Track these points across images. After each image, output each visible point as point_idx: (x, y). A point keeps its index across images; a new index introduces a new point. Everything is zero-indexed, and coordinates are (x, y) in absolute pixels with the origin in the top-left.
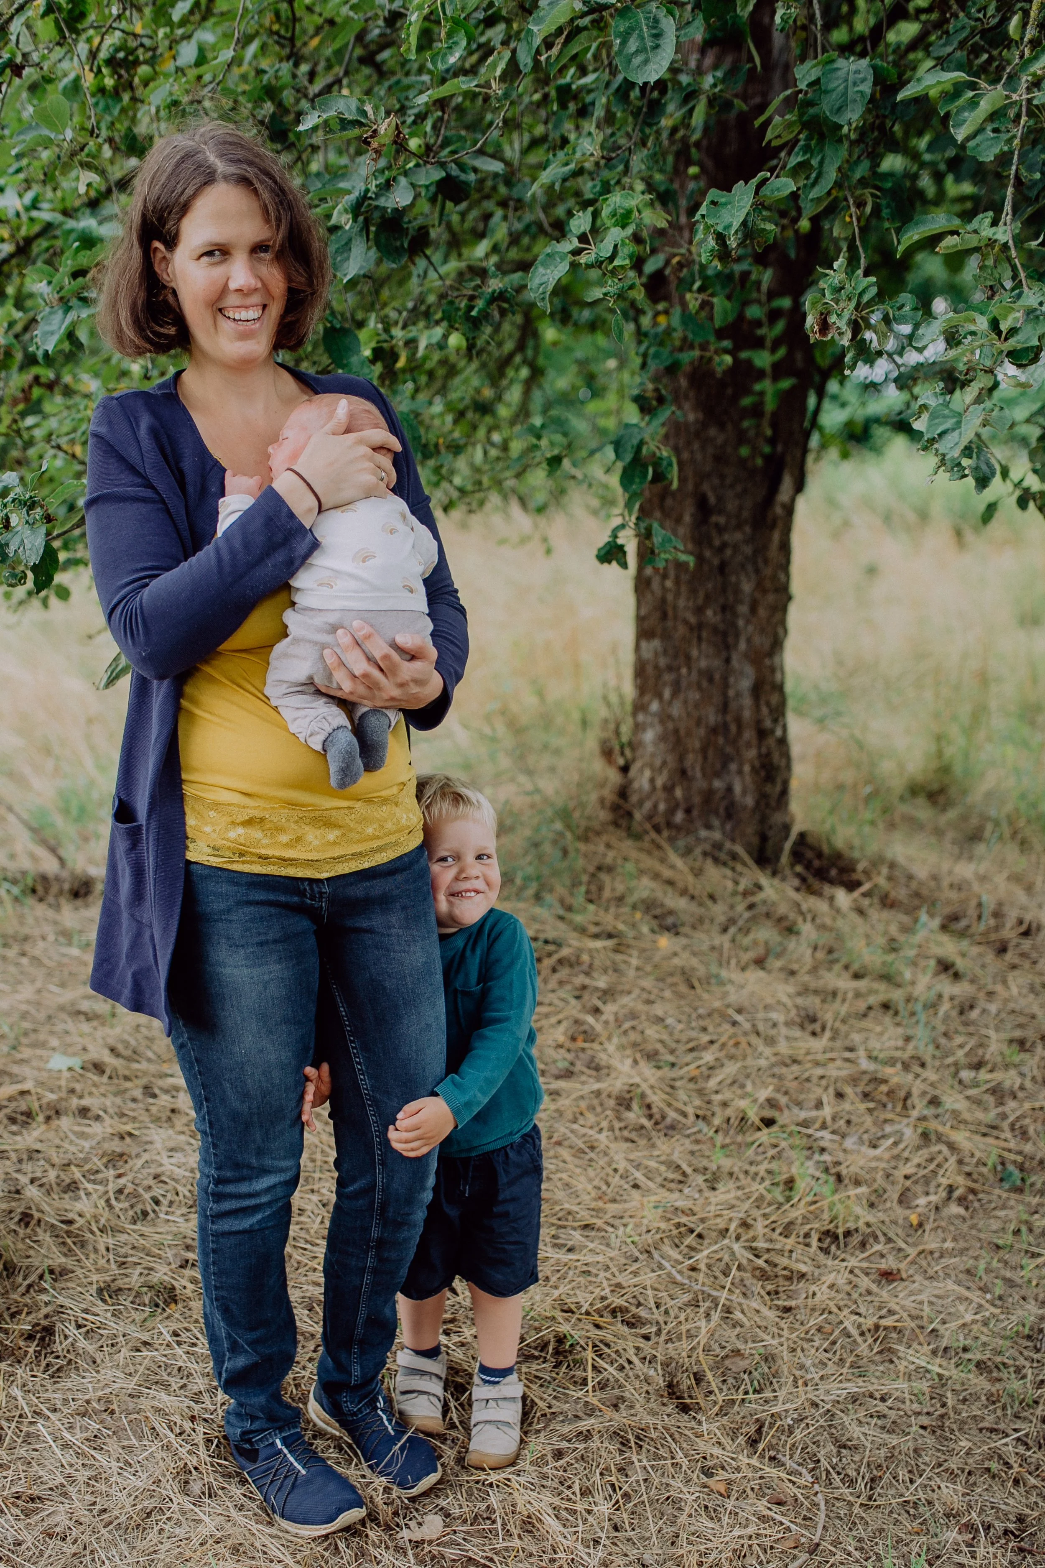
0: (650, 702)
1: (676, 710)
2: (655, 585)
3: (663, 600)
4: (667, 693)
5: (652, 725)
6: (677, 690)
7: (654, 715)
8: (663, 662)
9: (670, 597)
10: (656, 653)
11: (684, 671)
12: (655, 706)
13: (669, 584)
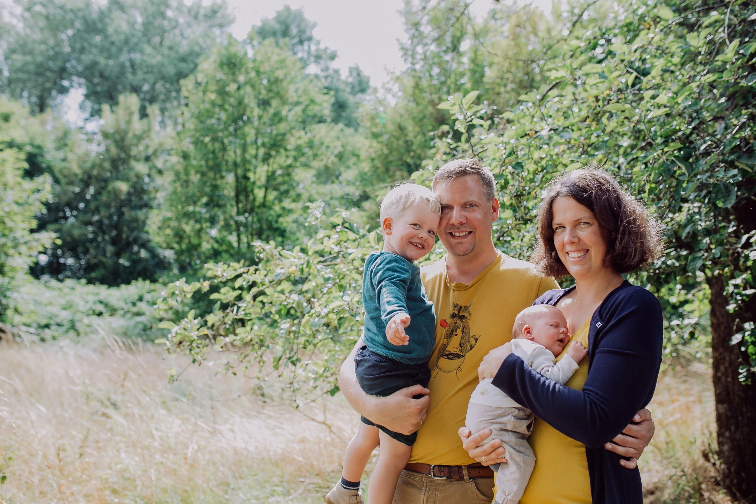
0: (725, 432)
1: (738, 436)
2: (723, 380)
3: (727, 387)
4: (733, 428)
5: (727, 443)
6: (737, 427)
7: (728, 438)
8: (729, 414)
9: (730, 385)
10: (726, 410)
11: (740, 418)
12: (727, 434)
13: (729, 379)
